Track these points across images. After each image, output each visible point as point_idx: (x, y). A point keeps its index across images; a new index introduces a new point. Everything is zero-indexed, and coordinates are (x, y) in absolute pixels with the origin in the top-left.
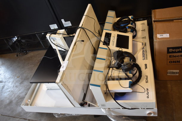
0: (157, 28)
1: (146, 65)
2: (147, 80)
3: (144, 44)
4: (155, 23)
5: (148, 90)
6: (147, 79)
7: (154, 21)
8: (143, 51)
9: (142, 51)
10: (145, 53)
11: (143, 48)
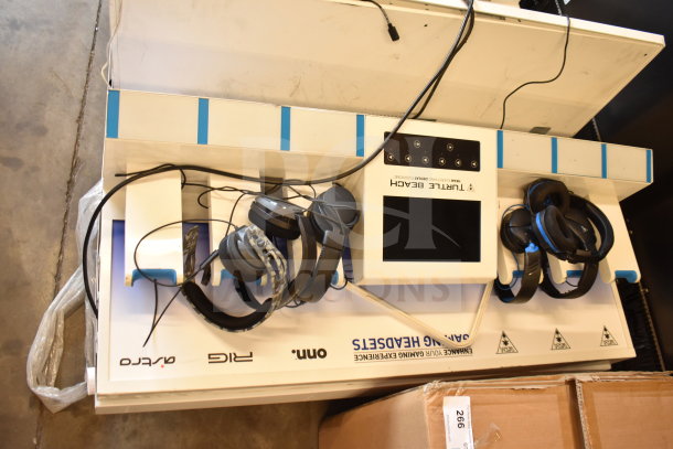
0: (522, 397)
1: (321, 353)
2: (223, 358)
3: (463, 344)
4: (565, 390)
5: (166, 362)
6: (234, 358)
7: (572, 383)
8: (412, 342)
9: (412, 333)
10: (403, 349)
11: (431, 340)
